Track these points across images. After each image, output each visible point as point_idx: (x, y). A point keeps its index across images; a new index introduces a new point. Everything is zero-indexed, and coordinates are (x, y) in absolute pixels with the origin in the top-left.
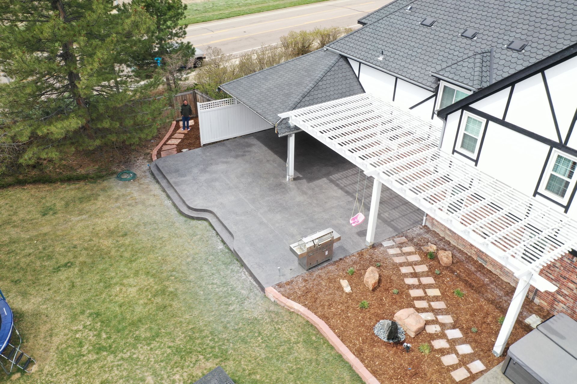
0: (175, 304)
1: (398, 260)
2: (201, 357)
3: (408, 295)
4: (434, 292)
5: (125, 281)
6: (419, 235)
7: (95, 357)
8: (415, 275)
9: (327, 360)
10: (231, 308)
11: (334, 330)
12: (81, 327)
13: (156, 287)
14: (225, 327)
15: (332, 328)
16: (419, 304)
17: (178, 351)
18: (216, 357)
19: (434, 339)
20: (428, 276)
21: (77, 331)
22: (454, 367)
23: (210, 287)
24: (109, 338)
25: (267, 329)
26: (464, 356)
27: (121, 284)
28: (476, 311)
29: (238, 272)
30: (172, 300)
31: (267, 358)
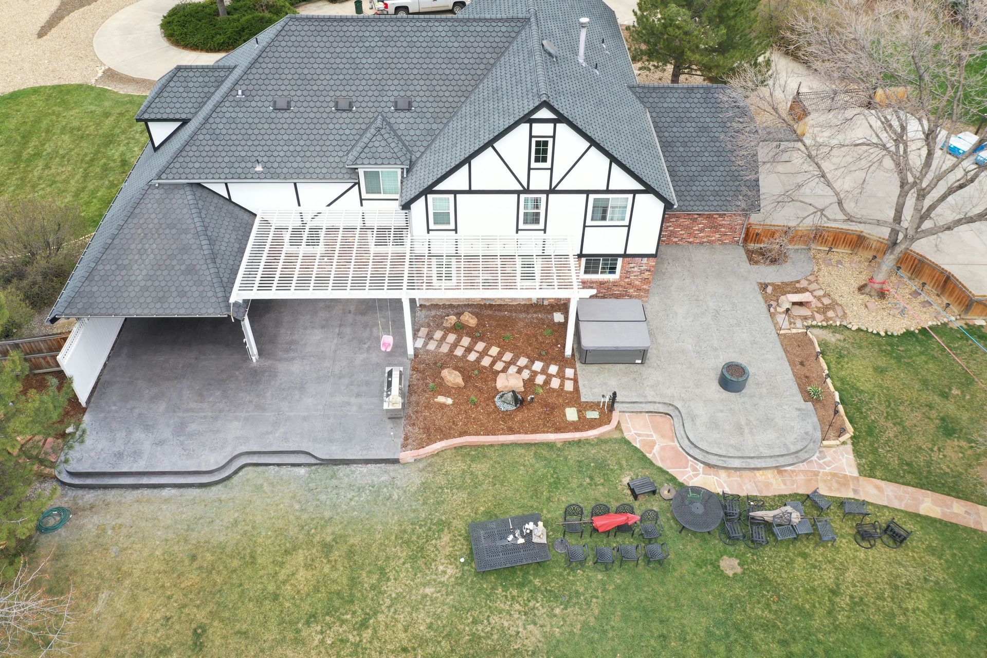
0: (352, 541)
1: (445, 349)
2: (434, 542)
3: (485, 368)
4: (494, 351)
5: (281, 577)
6: (426, 317)
7: (370, 631)
8: (469, 350)
9: (500, 455)
10: (395, 497)
11: (480, 434)
12: (320, 637)
13: (314, 551)
14: (414, 511)
15: (477, 434)
16: (499, 366)
17: (413, 558)
18: (443, 530)
19: (534, 380)
20: (476, 343)
21: (322, 642)
22: (562, 385)
23: (353, 503)
24: (354, 613)
25: (441, 480)
26: (558, 373)
27: (284, 582)
28: (528, 340)
29: (353, 472)
30: (346, 541)
31: (469, 494)
